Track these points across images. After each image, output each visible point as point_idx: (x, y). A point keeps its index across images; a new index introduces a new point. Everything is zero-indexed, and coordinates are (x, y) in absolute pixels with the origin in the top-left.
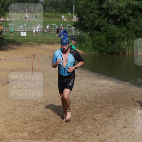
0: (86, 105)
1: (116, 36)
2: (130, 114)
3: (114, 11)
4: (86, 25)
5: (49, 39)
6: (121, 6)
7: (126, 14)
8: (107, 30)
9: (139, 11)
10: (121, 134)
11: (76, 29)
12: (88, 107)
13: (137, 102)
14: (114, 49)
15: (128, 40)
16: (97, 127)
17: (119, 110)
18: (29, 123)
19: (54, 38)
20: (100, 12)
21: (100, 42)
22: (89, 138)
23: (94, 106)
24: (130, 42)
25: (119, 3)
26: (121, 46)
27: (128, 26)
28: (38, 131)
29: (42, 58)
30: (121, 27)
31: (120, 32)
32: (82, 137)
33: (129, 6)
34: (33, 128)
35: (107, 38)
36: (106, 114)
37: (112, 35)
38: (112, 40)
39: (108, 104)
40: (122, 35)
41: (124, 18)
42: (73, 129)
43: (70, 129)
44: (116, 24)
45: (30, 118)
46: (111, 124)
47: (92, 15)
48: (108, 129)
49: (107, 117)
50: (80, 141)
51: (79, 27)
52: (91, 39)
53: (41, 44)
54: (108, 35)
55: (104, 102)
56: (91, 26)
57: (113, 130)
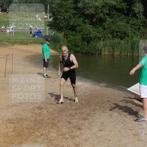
0: (61, 107)
1: (92, 37)
2: (106, 117)
3: (90, 10)
4: (61, 25)
5: (22, 39)
6: (97, 6)
7: (102, 14)
8: (83, 29)
9: (116, 11)
10: (97, 138)
11: (51, 29)
12: (62, 109)
13: (113, 104)
14: (89, 50)
15: (104, 40)
16: (72, 130)
17: (95, 112)
18: (2, 126)
19: (28, 38)
20: (76, 12)
21: (75, 43)
22: (63, 141)
23: (68, 108)
24: (106, 42)
25: (95, 2)
26: (97, 46)
27: (104, 26)
28: (11, 134)
29: (16, 58)
30: (97, 27)
31: (96, 32)
32: (57, 141)
33: (106, 6)
34: (6, 130)
35: (82, 38)
36: (81, 117)
37: (87, 35)
38: (88, 40)
39: (83, 106)
40: (98, 35)
41: (100, 18)
42: (47, 132)
43: (44, 132)
44: (92, 23)
45: (3, 121)
46: (86, 126)
47: (67, 14)
48: (83, 132)
49: (82, 120)
50: (55, 145)
51: (54, 27)
52: (66, 39)
53: (14, 44)
54: (83, 35)
55: (79, 104)
56: (66, 26)
57: (88, 133)
